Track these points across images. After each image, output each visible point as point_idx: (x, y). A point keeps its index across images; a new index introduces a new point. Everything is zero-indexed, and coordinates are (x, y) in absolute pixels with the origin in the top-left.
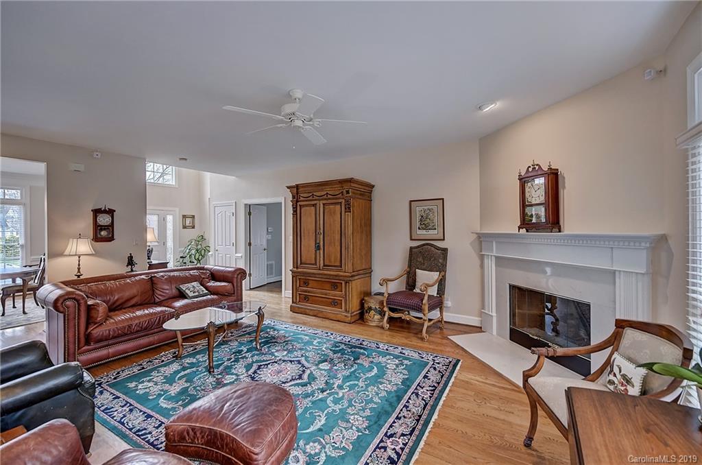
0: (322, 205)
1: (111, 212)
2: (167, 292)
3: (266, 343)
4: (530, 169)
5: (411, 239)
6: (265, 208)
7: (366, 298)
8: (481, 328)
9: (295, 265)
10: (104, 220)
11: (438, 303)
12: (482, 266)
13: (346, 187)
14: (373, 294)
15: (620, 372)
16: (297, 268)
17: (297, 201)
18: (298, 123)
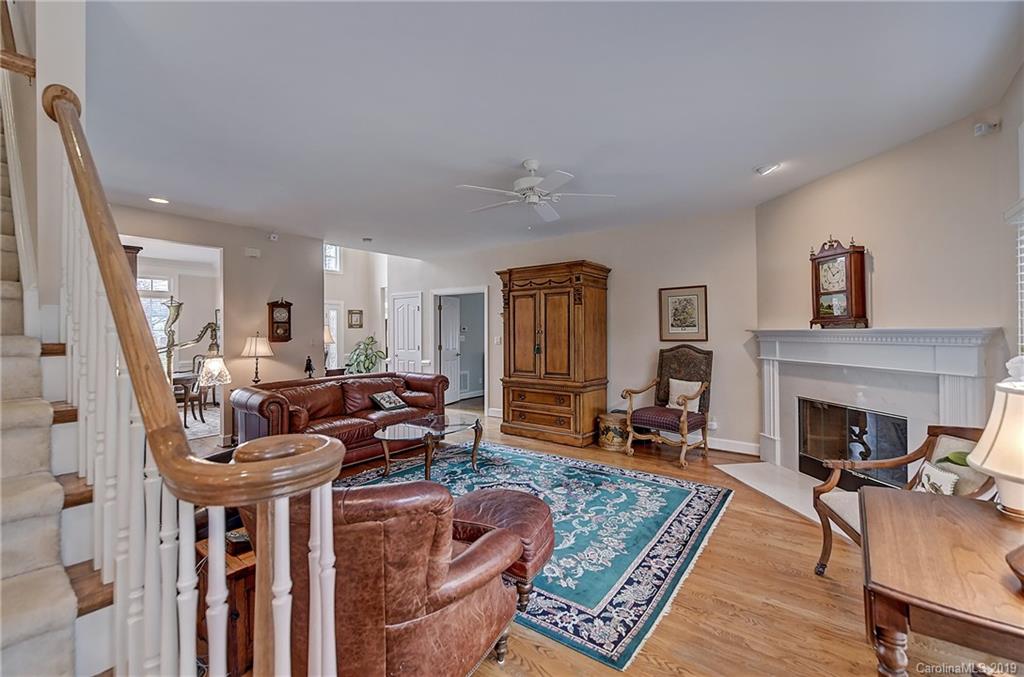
0: (543, 296)
1: (288, 306)
2: (359, 401)
3: (482, 465)
4: (826, 247)
5: (662, 340)
6: (458, 300)
7: (602, 416)
8: (759, 457)
9: (507, 372)
10: (281, 315)
11: (699, 423)
12: (760, 375)
13: (576, 272)
14: (609, 412)
15: (929, 480)
16: (510, 377)
17: (510, 291)
18: (534, 199)
